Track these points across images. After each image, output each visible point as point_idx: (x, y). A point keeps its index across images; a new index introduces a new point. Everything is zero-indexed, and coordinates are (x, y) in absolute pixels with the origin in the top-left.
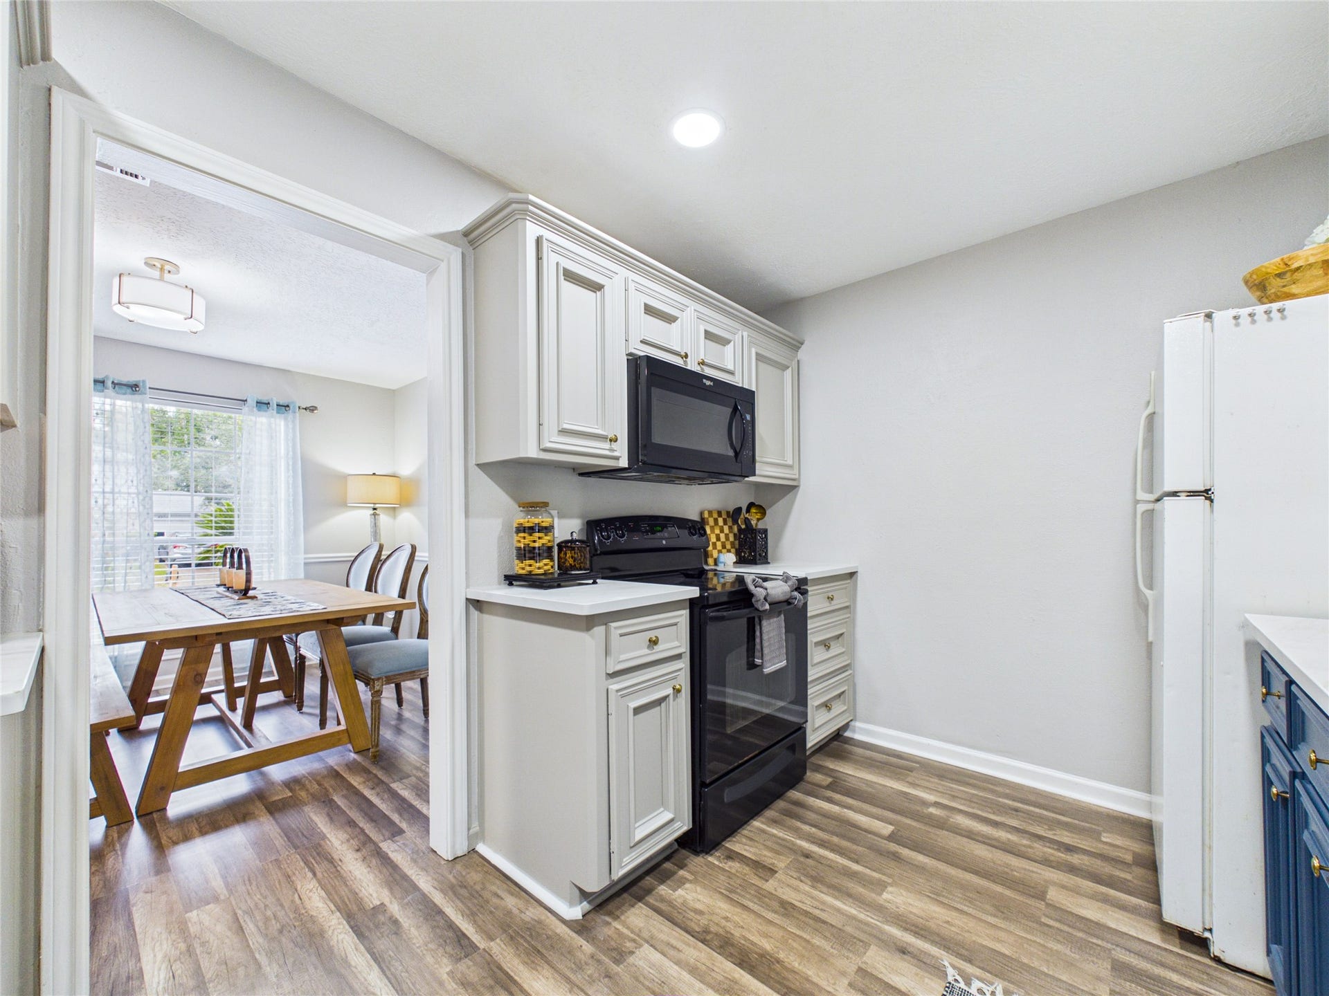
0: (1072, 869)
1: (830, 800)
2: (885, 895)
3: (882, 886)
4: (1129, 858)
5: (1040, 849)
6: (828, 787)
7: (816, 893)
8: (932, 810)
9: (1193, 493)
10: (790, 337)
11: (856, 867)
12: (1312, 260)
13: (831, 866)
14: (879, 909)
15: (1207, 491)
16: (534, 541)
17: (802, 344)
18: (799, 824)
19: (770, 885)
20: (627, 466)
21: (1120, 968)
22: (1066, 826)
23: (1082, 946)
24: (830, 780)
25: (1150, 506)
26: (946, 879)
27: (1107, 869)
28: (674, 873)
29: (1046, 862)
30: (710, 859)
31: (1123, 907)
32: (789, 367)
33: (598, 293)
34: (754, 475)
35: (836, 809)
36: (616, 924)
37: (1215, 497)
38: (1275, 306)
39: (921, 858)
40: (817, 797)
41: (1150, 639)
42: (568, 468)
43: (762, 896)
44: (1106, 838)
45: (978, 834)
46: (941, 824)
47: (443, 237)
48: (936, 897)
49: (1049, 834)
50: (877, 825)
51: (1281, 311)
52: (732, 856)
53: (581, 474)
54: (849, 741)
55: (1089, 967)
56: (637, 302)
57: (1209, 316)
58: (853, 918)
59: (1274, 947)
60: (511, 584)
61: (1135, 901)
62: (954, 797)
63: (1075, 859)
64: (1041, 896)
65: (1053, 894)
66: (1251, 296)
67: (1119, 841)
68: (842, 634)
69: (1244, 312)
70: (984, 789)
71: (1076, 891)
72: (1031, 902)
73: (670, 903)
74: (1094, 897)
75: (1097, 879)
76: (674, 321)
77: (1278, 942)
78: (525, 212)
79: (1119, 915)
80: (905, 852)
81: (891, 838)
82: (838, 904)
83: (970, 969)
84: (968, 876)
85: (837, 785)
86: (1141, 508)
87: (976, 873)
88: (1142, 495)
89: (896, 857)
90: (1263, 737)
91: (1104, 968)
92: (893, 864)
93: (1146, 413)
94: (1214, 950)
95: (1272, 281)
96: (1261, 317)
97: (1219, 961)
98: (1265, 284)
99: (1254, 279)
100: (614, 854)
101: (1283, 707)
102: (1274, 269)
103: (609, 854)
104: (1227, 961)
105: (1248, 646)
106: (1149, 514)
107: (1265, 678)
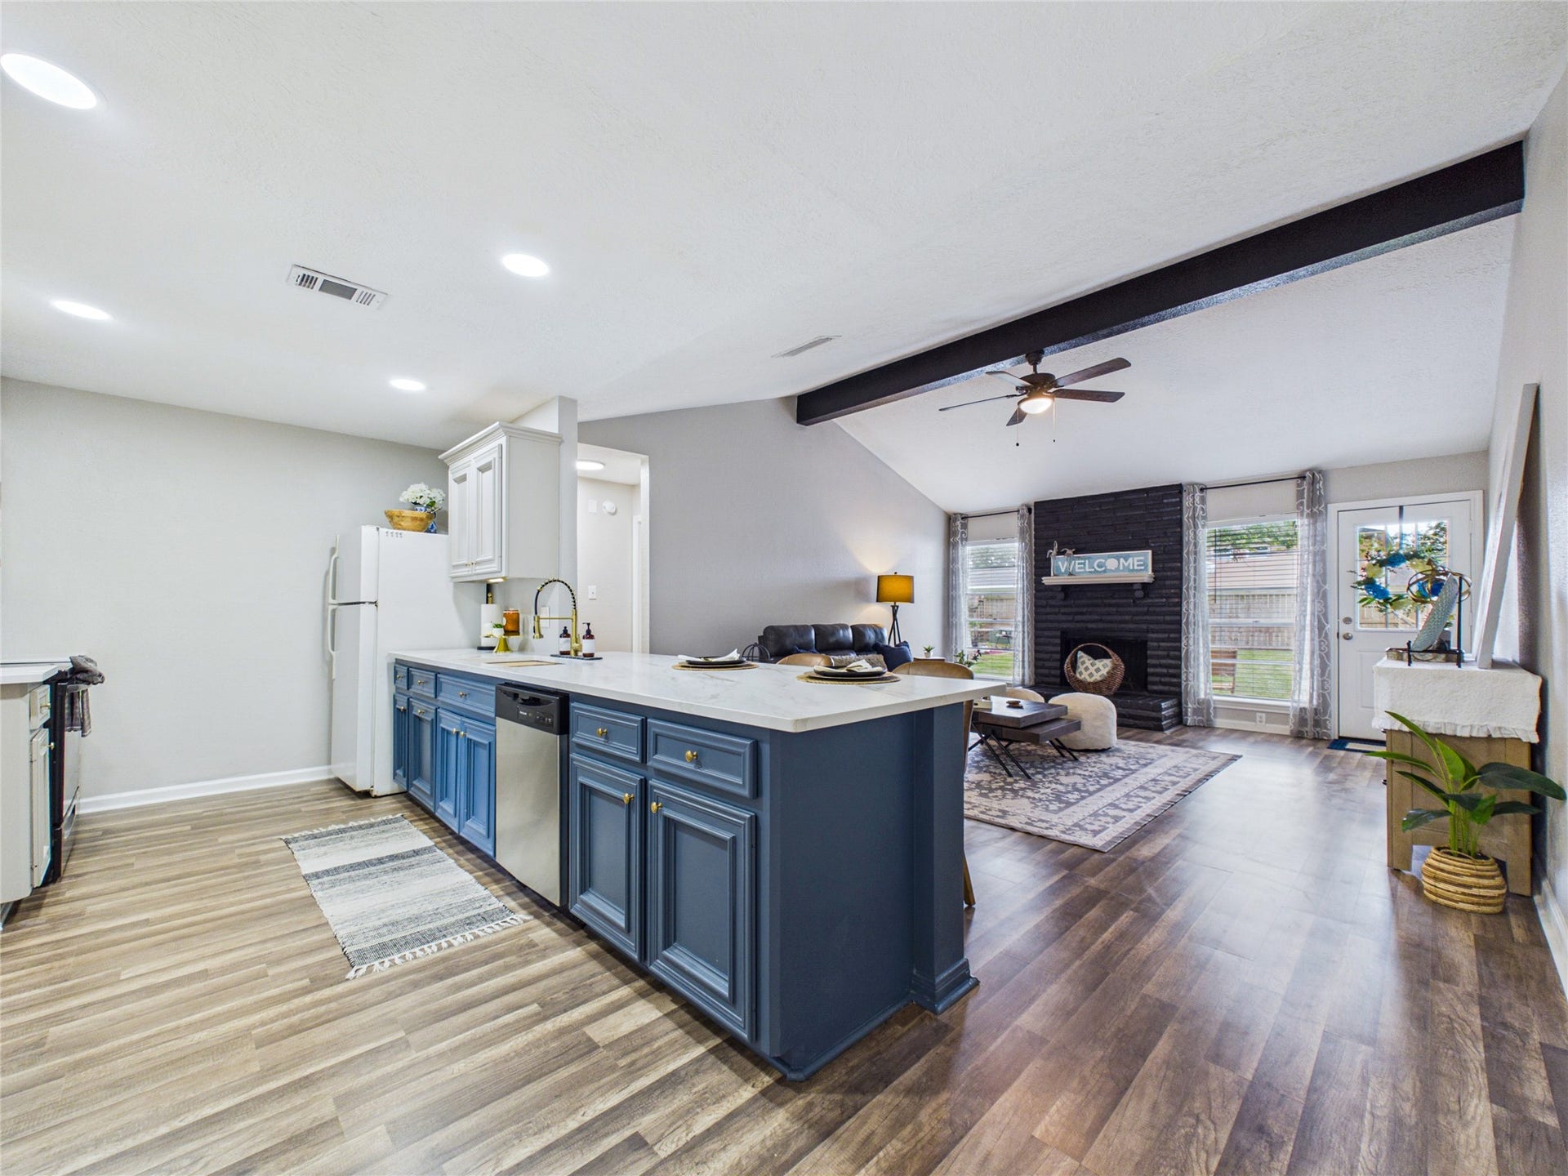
1: (114, 837)
2: (221, 840)
3: (216, 839)
4: (330, 790)
5: (286, 802)
6: (103, 834)
9: (371, 603)
11: (188, 842)
12: (407, 514)
14: (224, 843)
15: (376, 603)
19: (138, 867)
21: (344, 812)
22: (290, 793)
24: (101, 832)
25: (335, 607)
27: (323, 796)
28: (45, 895)
30: (62, 883)
31: (340, 800)
35: (128, 837)
36: (41, 917)
37: (379, 605)
38: (400, 531)
39: (224, 826)
40: (104, 839)
41: (334, 678)
43: (140, 870)
44: (313, 789)
51: (401, 534)
52: (80, 875)
55: (335, 816)
57: (378, 529)
58: (213, 850)
59: (398, 771)
61: (338, 798)
62: (214, 806)
64: (299, 811)
66: (387, 520)
67: (321, 788)
69: (390, 531)
71: (315, 805)
72: (297, 814)
74: (322, 803)
75: (319, 800)
77: (400, 767)
79: (339, 802)
80: (209, 829)
83: (288, 835)
85: (107, 832)
86: (331, 608)
88: (331, 601)
90: (395, 696)
91: (339, 813)
92: (209, 833)
93: (333, 558)
94: (374, 793)
95: (396, 519)
96: (394, 535)
97: (376, 797)
98: (393, 520)
99: (390, 516)
100: (35, 869)
101: (405, 680)
102: (396, 514)
103: (32, 869)
104: (379, 795)
105: (389, 664)
106: (334, 611)
107: (396, 673)
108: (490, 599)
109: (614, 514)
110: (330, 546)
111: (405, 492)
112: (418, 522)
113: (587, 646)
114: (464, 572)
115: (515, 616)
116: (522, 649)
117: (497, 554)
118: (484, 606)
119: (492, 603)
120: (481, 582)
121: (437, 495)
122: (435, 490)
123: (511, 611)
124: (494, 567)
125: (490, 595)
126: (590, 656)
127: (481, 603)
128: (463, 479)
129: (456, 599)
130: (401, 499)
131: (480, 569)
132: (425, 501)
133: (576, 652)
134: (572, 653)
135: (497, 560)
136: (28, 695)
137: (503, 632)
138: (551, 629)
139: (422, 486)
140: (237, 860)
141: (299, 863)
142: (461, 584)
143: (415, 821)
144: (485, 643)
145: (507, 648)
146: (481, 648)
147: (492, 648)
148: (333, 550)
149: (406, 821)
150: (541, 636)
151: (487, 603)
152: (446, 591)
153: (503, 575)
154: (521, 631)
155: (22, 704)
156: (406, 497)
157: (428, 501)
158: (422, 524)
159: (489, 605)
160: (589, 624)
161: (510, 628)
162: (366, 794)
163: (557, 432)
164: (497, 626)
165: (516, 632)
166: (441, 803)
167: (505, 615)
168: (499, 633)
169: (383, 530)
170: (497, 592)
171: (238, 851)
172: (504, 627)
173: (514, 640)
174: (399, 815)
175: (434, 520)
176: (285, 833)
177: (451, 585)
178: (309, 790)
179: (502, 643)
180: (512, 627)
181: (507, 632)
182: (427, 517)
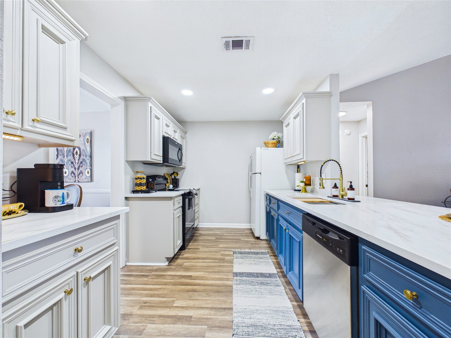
0: (243, 236)
1: (201, 237)
2: (219, 246)
3: (219, 245)
4: (249, 233)
5: (238, 235)
6: (200, 235)
7: (208, 249)
8: (220, 234)
9: (259, 173)
10: (184, 130)
11: (213, 244)
12: (271, 142)
13: (208, 245)
14: (219, 247)
15: (260, 173)
16: (138, 182)
17: (187, 133)
18: (198, 242)
19: (200, 250)
20: (162, 163)
21: (251, 244)
22: (240, 231)
23: (247, 243)
24: (199, 234)
26: (227, 242)
27: (247, 235)
28: (181, 254)
29: (239, 236)
30: (186, 250)
31: (250, 238)
32: (185, 138)
33: (159, 120)
34: (182, 165)
35: (204, 238)
36: (176, 263)
37: (262, 174)
38: (268, 148)
39: (222, 240)
40: (199, 237)
41: (251, 197)
42: (141, 162)
43: (200, 252)
44: (245, 231)
45: (228, 235)
46: (223, 236)
47: (120, 98)
48: (227, 244)
49: (238, 233)
50: (212, 238)
51: (268, 149)
52: (189, 249)
53: (144, 164)
54: (198, 228)
55: (248, 245)
56: (165, 122)
57: (261, 148)
58: (216, 250)
59: (267, 233)
60: (134, 193)
61: (251, 237)
62: (222, 232)
63: (243, 235)
64: (240, 240)
65: (241, 239)
66: (264, 145)
67: (247, 231)
68: (197, 203)
69: (265, 148)
70: (227, 230)
71: (244, 238)
72: (239, 241)
73: (184, 257)
74: (246, 238)
75: (246, 236)
76: (169, 127)
77: (267, 232)
78: (149, 100)
79: (250, 239)
80: (219, 240)
81: (216, 239)
82: (213, 249)
83: (235, 249)
84: (230, 240)
85: (201, 235)
86: (250, 175)
87: (231, 240)
88: (250, 173)
89: (218, 241)
90: (266, 206)
91: (250, 244)
92: (218, 242)
93: (251, 159)
94: (261, 238)
95: (267, 144)
96: (266, 149)
97: (261, 240)
98: (266, 144)
99: (265, 144)
100: (175, 249)
101: (269, 201)
102: (267, 142)
103: (174, 249)
104: (262, 239)
105: (264, 194)
106: (251, 176)
107: (266, 198)
108: (299, 171)
109: (349, 135)
110: (250, 156)
111: (270, 136)
112: (274, 145)
113: (350, 194)
114: (289, 160)
115: (309, 178)
116: (312, 191)
117: (302, 151)
118: (297, 174)
119: (300, 173)
120: (295, 164)
121: (280, 135)
122: (280, 134)
123: (307, 175)
124: (300, 157)
125: (298, 169)
126: (352, 200)
127: (295, 173)
128: (288, 125)
129: (286, 172)
130: (269, 138)
131: (295, 159)
132: (276, 137)
133: (342, 196)
134: (340, 197)
135: (302, 153)
136: (173, 200)
137: (304, 185)
138: (329, 184)
139: (276, 133)
140: (220, 257)
141: (234, 265)
142: (289, 165)
143: (272, 256)
144: (297, 188)
145: (306, 191)
146: (295, 190)
147: (300, 191)
148: (251, 157)
149: (268, 255)
150: (324, 188)
151: (298, 172)
152: (283, 168)
153: (304, 159)
154: (312, 184)
155: (171, 202)
156: (270, 137)
157: (277, 137)
158: (275, 145)
159: (298, 173)
160: (351, 182)
161: (307, 183)
162: (258, 238)
163: (329, 90)
164: (302, 182)
165: (310, 185)
166: (280, 255)
167: (305, 177)
168: (302, 185)
169: (263, 148)
170: (301, 167)
171: (222, 252)
172: (304, 182)
173: (308, 188)
174: (267, 251)
175: (279, 143)
176: (234, 248)
177: (285, 166)
178: (244, 232)
179: (304, 189)
180: (308, 182)
181: (306, 185)
182: (277, 142)
